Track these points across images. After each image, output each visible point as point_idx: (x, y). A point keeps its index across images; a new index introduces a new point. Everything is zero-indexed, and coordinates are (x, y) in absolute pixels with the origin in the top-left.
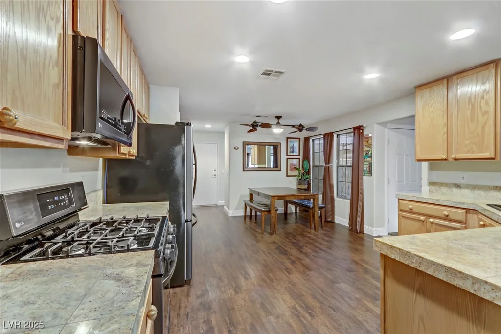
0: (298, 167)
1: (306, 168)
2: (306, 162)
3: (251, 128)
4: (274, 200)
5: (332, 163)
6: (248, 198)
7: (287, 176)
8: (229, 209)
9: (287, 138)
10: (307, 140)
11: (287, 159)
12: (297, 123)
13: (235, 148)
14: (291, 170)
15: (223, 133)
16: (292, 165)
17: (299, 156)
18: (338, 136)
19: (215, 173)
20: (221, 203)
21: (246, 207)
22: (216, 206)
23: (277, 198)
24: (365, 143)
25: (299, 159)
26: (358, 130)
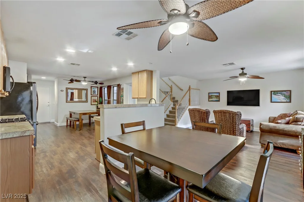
0: (97, 101)
1: (101, 102)
2: (101, 98)
3: (70, 81)
4: (81, 115)
5: (111, 99)
6: (69, 116)
7: (91, 105)
8: (57, 123)
9: (91, 87)
10: (101, 88)
11: (91, 97)
12: (95, 80)
13: (61, 91)
14: (93, 102)
15: (54, 82)
16: (93, 99)
17: (97, 95)
18: (113, 87)
19: (49, 104)
20: (52, 120)
21: (67, 120)
22: (49, 123)
23: (82, 114)
24: (121, 91)
25: (98, 97)
26: (119, 86)
